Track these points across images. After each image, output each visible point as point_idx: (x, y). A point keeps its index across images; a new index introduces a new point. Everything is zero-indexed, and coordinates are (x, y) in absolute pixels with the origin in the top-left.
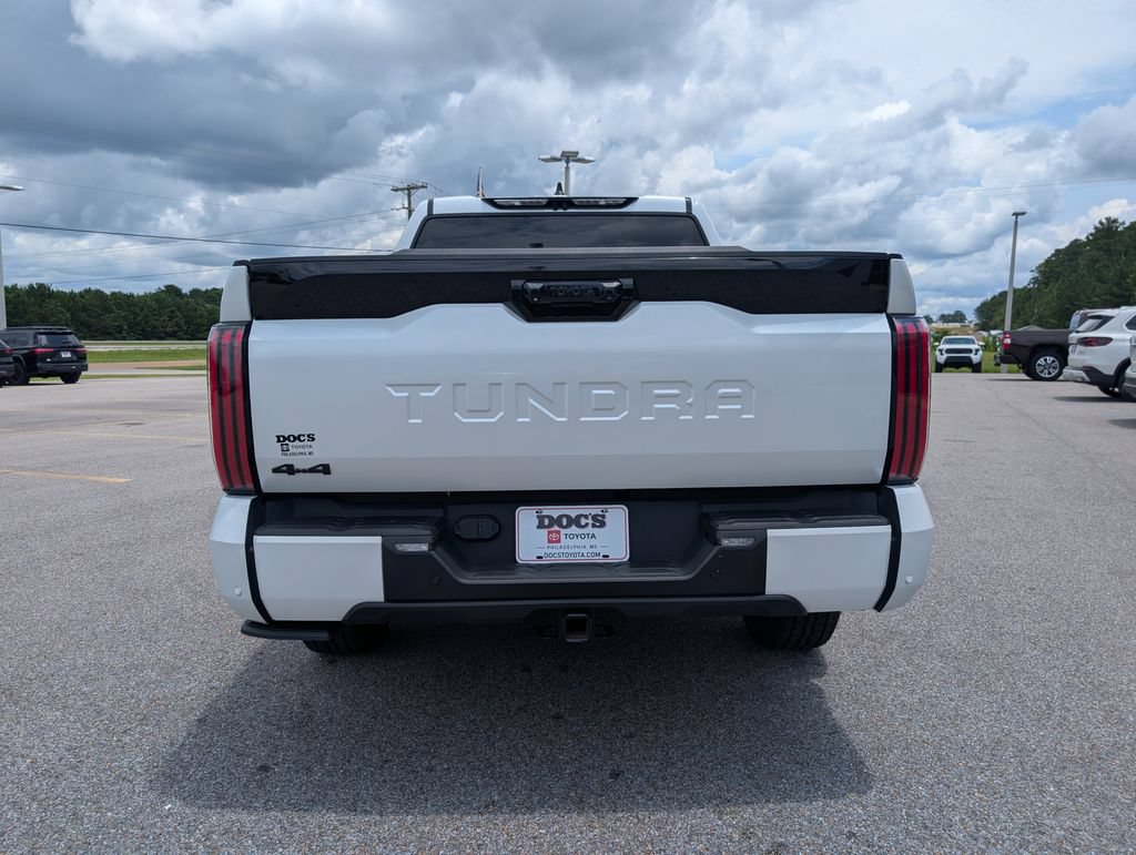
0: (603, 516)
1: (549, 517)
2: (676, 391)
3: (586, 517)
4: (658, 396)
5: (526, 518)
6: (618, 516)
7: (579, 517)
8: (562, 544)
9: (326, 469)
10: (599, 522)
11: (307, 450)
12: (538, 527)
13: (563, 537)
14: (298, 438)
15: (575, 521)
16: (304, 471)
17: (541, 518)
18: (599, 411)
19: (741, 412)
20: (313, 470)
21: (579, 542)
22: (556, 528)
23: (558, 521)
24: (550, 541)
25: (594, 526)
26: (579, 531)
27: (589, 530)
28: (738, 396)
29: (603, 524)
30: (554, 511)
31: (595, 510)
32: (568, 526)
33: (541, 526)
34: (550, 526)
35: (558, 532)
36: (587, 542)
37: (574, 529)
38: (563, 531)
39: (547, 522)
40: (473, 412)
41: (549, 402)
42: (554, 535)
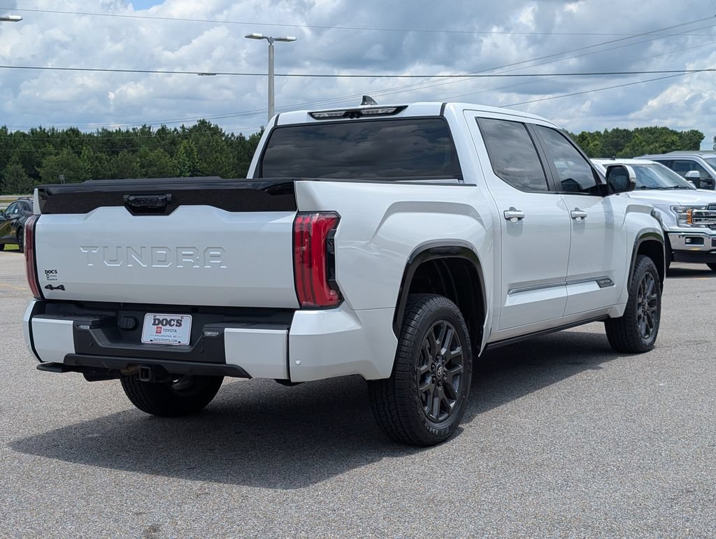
0: (181, 321)
1: (159, 320)
2: (192, 253)
3: (174, 320)
4: (184, 255)
5: (149, 318)
6: (187, 320)
7: (171, 320)
8: (162, 334)
9: (62, 288)
10: (179, 324)
11: (55, 278)
12: (153, 325)
13: (162, 330)
14: (51, 272)
15: (169, 323)
16: (56, 288)
17: (155, 320)
18: (160, 262)
19: (221, 264)
20: (58, 288)
21: (168, 333)
22: (160, 326)
23: (161, 322)
24: (157, 332)
25: (177, 325)
26: (170, 328)
27: (174, 327)
28: (219, 256)
29: (180, 325)
30: (161, 316)
31: (177, 317)
32: (166, 325)
33: (154, 324)
34: (158, 324)
35: (161, 328)
36: (173, 334)
37: (168, 327)
38: (163, 327)
39: (157, 322)
40: (111, 261)
41: (140, 257)
42: (159, 329)
